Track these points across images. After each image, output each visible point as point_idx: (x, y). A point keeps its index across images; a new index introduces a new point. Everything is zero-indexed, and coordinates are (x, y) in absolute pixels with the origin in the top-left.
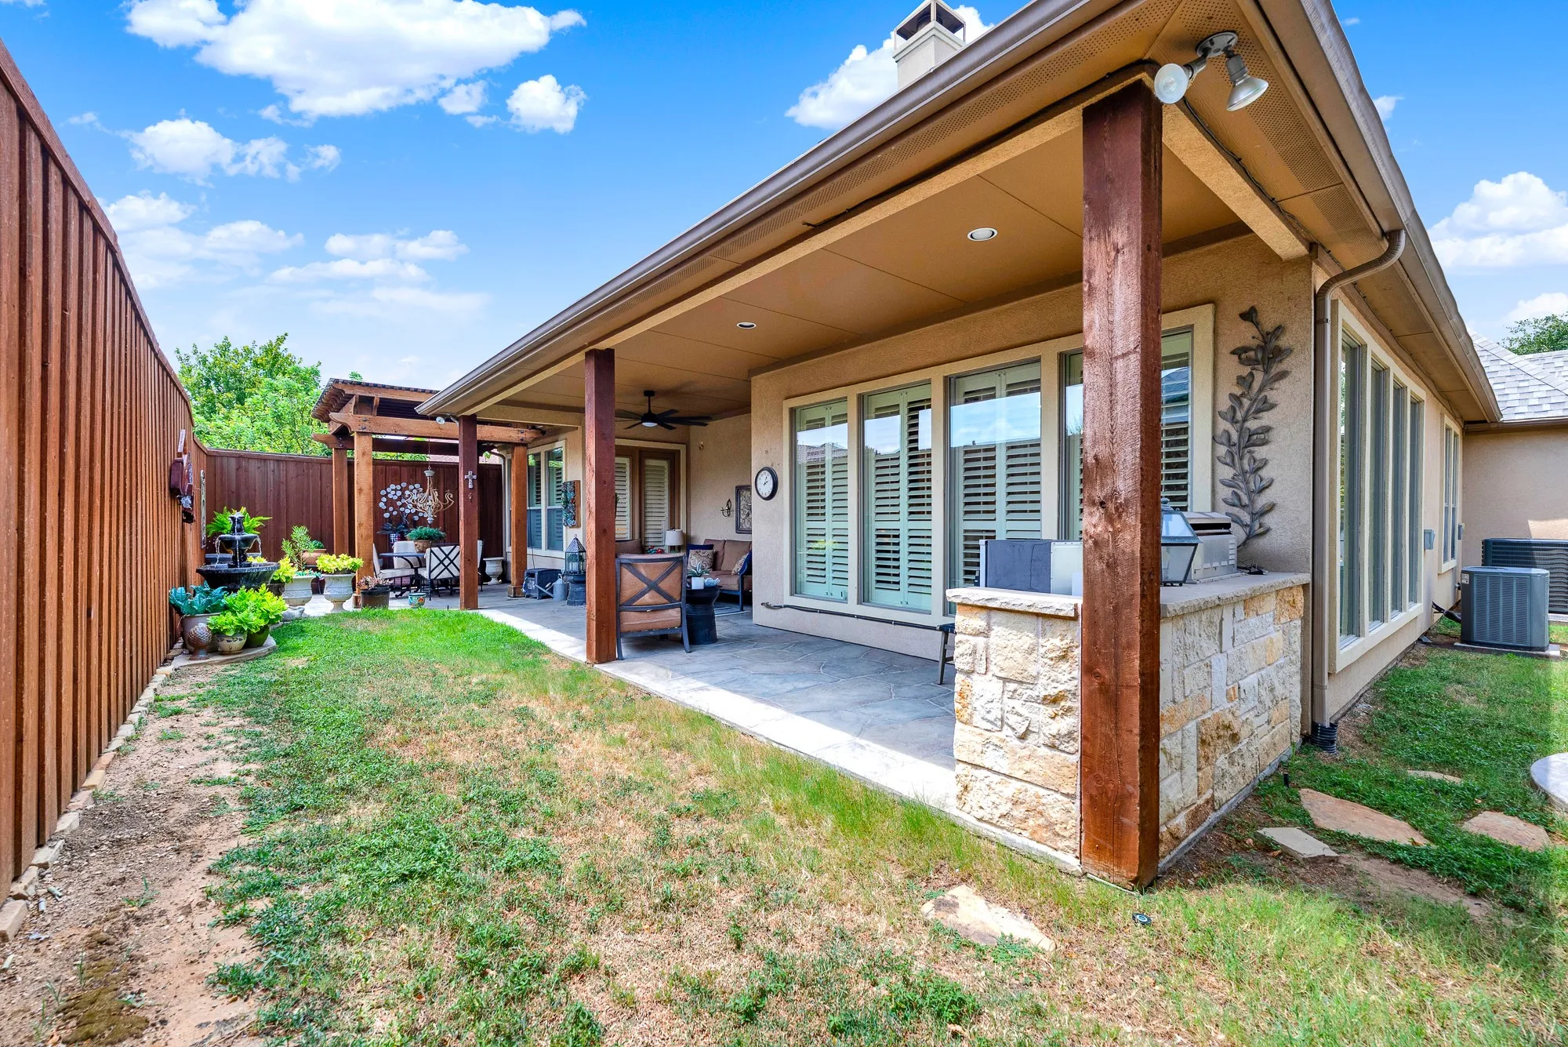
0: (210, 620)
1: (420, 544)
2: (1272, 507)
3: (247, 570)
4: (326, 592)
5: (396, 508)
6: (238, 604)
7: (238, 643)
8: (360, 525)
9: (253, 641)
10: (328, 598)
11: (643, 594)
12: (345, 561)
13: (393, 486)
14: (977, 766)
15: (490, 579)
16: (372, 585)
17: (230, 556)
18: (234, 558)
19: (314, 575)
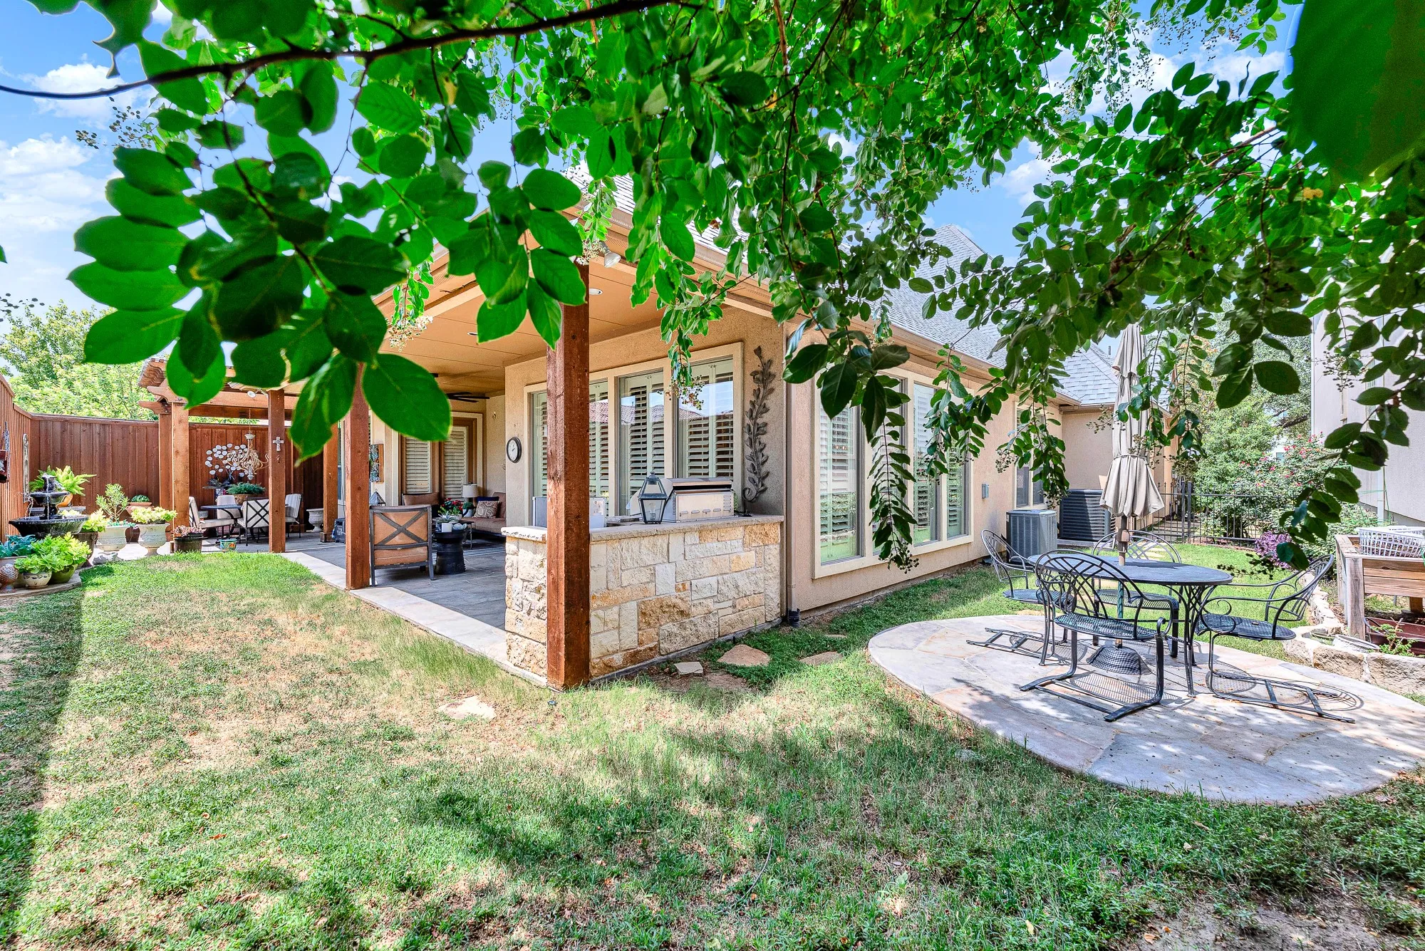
0: (17, 561)
1: (240, 497)
2: (768, 474)
3: (56, 521)
4: (140, 539)
5: (221, 466)
6: (44, 548)
7: (44, 579)
8: (177, 482)
9: (57, 579)
10: (142, 544)
11: (393, 536)
12: (160, 513)
13: (218, 447)
14: (514, 633)
15: (312, 527)
16: (185, 533)
17: (43, 509)
18: (45, 512)
19: (128, 525)
